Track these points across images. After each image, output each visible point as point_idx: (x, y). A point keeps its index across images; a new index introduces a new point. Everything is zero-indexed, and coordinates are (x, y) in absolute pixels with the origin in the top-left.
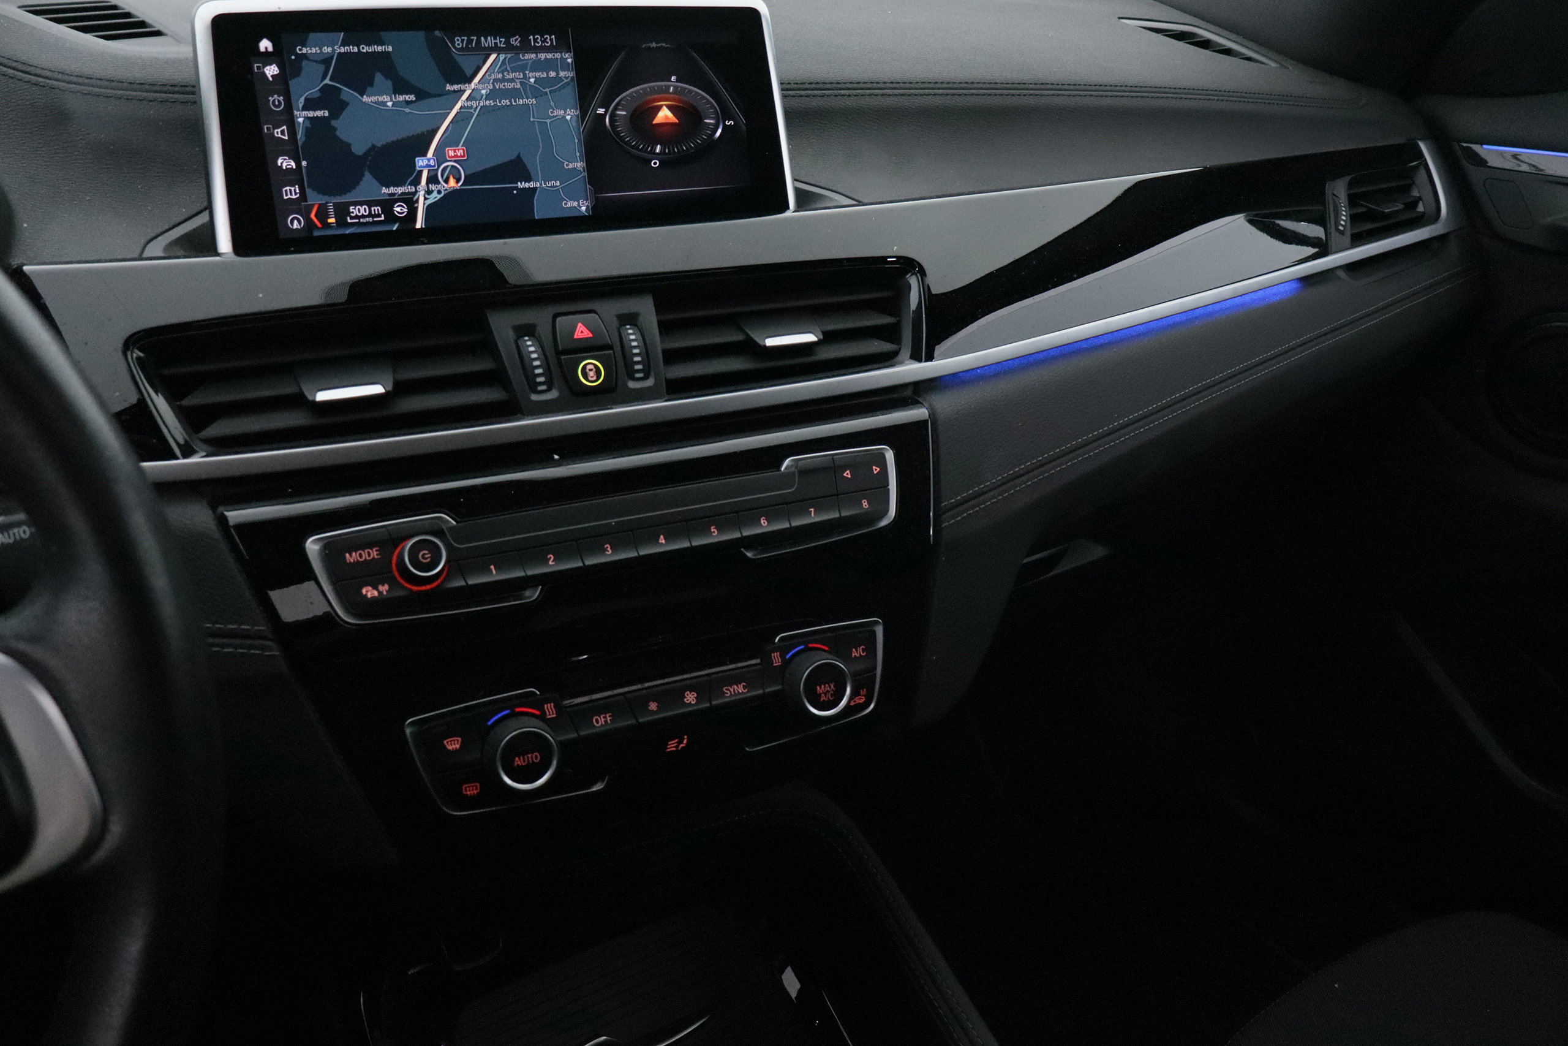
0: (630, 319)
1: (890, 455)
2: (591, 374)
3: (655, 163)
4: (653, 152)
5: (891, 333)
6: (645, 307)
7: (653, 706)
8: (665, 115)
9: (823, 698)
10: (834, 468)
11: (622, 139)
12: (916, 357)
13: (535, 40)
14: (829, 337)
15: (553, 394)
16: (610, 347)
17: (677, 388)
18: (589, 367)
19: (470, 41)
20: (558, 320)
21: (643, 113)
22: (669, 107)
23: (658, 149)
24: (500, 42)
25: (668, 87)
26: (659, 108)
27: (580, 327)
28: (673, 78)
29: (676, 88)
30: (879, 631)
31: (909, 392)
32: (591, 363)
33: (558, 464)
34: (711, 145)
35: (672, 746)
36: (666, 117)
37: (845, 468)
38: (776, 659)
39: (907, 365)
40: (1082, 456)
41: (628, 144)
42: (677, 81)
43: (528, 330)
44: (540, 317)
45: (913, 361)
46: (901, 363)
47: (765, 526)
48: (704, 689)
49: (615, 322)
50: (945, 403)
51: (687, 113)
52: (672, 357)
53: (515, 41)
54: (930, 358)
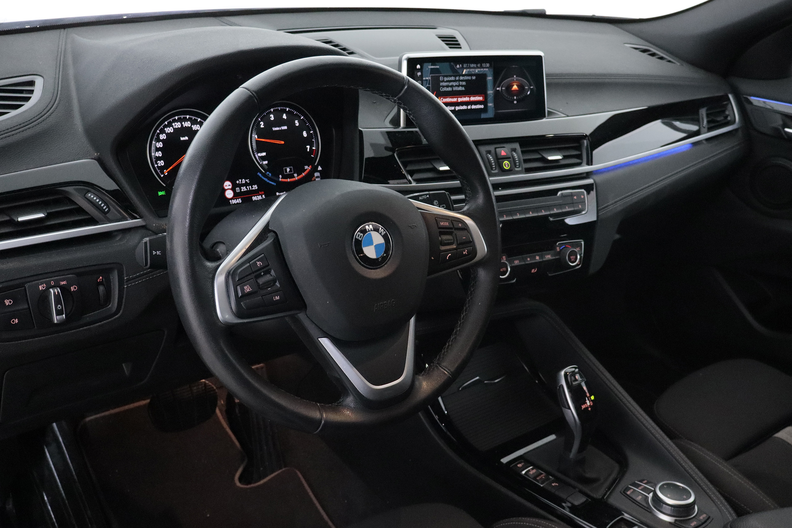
0: (514, 150)
1: (585, 193)
2: (507, 165)
3: (515, 102)
4: (514, 99)
5: (579, 157)
6: (517, 146)
7: (529, 259)
8: (515, 87)
9: (572, 260)
10: (572, 195)
11: (504, 95)
12: (588, 164)
13: (484, 65)
14: (565, 157)
15: (496, 171)
16: (510, 158)
17: (528, 170)
18: (506, 163)
19: (467, 65)
20: (497, 150)
21: (510, 86)
22: (517, 85)
23: (515, 98)
24: (475, 65)
25: (514, 79)
26: (514, 85)
27: (502, 151)
28: (515, 76)
29: (516, 79)
30: (583, 243)
32: (506, 162)
33: (500, 190)
34: (527, 96)
35: (533, 271)
36: (515, 88)
37: (575, 195)
38: (558, 249)
39: (585, 166)
43: (489, 152)
44: (491, 148)
45: (587, 166)
46: (583, 166)
47: (555, 211)
48: (541, 257)
49: (510, 150)
50: (599, 178)
51: (521, 86)
52: (526, 161)
53: (479, 65)
54: (592, 165)
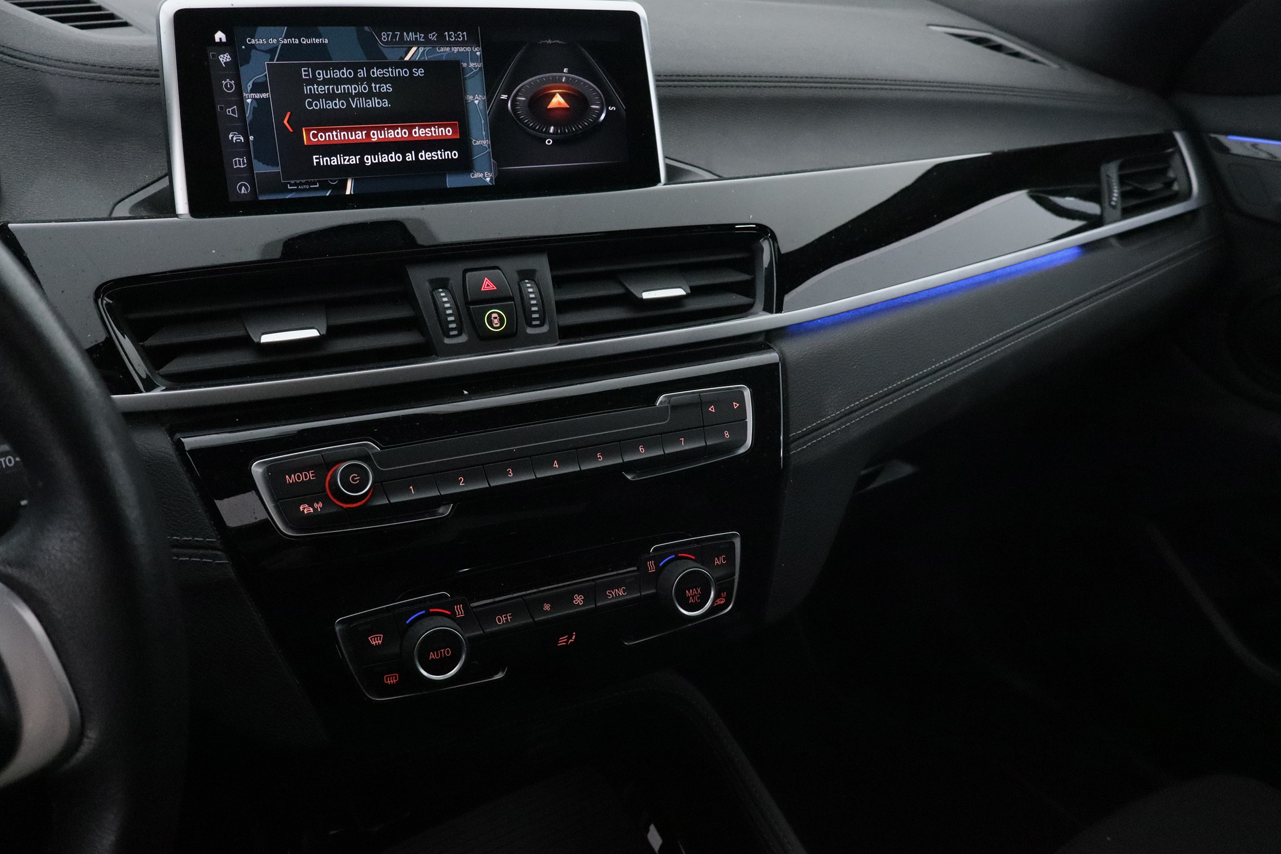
0: (528, 274)
1: (747, 393)
2: (496, 321)
3: (549, 142)
4: (547, 132)
5: (747, 289)
6: (541, 264)
7: (547, 607)
8: (558, 101)
9: (691, 600)
10: (701, 404)
11: (521, 121)
12: (768, 309)
13: (450, 36)
14: (695, 292)
15: (463, 339)
16: (511, 298)
17: (568, 334)
18: (494, 315)
19: (394, 36)
20: (468, 274)
21: (540, 99)
22: (562, 95)
23: (552, 129)
24: (420, 37)
25: (562, 77)
26: (553, 95)
27: (486, 281)
28: (565, 70)
29: (567, 78)
30: (737, 542)
31: (761, 339)
32: (495, 313)
33: (467, 398)
34: (597, 127)
35: (562, 641)
36: (559, 103)
37: (710, 403)
38: (651, 567)
39: (761, 315)
40: (906, 394)
41: (527, 125)
42: (569, 72)
43: (442, 283)
44: (452, 272)
45: (765, 313)
46: (755, 314)
47: (643, 453)
48: (591, 593)
49: (516, 277)
50: (794, 349)
51: (577, 99)
52: (563, 307)
53: (433, 36)
54: (779, 310)
